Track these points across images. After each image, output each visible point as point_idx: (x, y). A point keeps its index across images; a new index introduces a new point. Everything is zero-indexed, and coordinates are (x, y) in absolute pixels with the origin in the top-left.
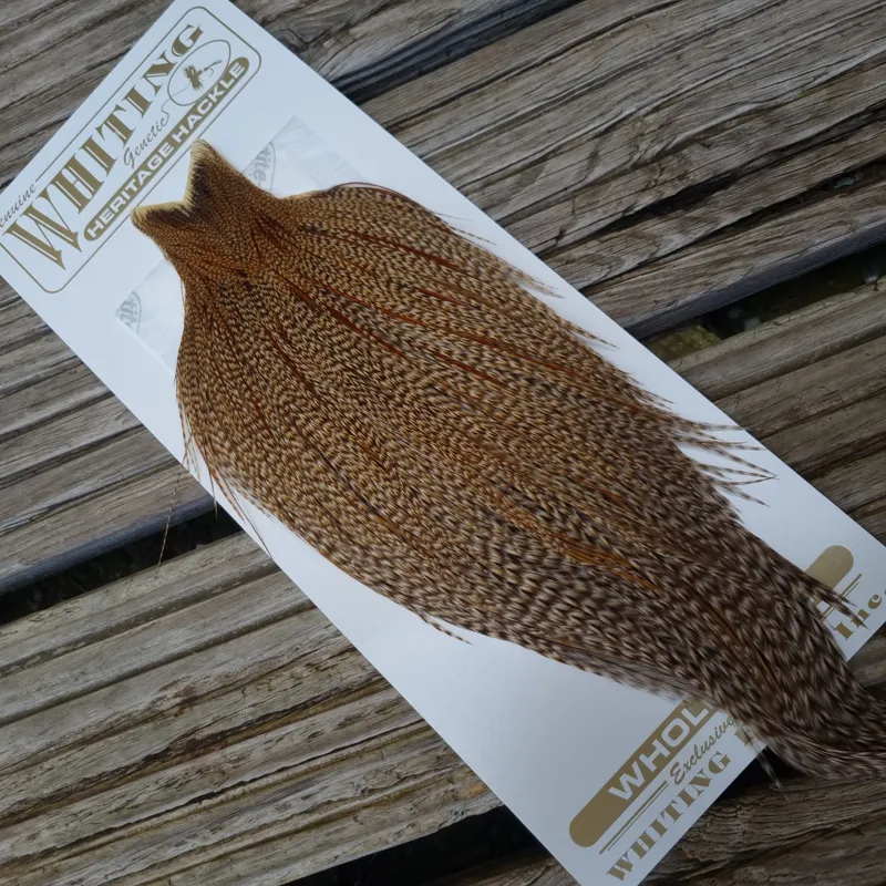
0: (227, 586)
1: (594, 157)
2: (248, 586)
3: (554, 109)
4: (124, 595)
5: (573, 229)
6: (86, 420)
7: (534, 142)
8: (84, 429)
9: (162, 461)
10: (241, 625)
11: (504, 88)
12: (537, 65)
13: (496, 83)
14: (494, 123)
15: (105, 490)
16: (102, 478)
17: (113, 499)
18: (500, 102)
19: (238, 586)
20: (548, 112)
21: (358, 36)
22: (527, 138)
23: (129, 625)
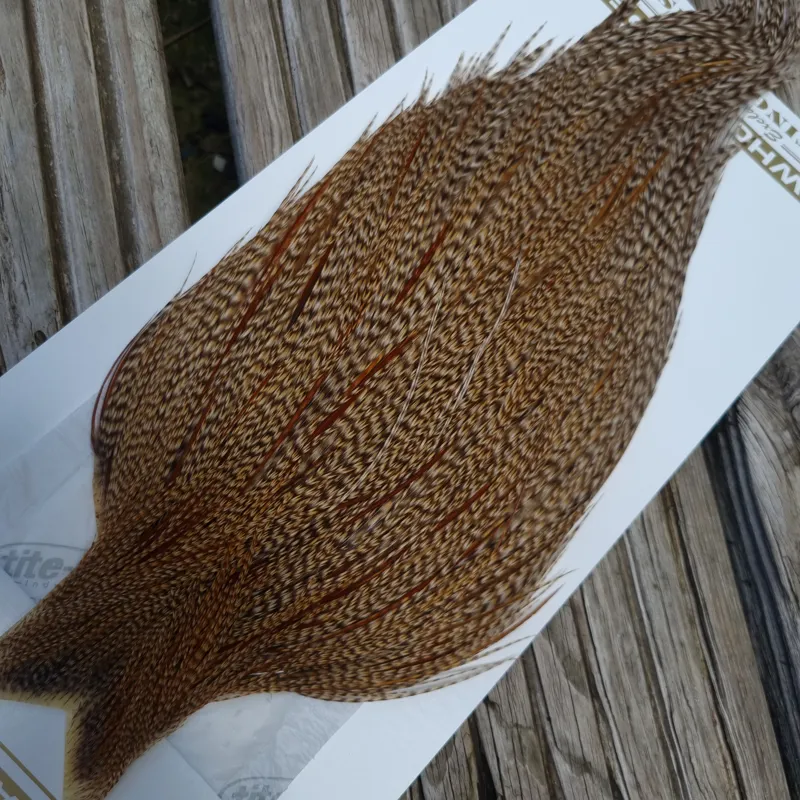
0: (117, 167)
1: (583, 766)
2: (109, 195)
3: (656, 719)
4: (138, 35)
5: (493, 720)
6: (377, 41)
7: (619, 685)
8: (365, 35)
9: (302, 119)
10: (58, 173)
11: (696, 656)
12: (716, 704)
13: (704, 647)
14: (653, 636)
15: (283, 45)
16: (297, 43)
17: (268, 49)
18: (678, 647)
19: (113, 180)
20: (655, 709)
21: (791, 477)
22: (626, 677)
23: (97, 35)
